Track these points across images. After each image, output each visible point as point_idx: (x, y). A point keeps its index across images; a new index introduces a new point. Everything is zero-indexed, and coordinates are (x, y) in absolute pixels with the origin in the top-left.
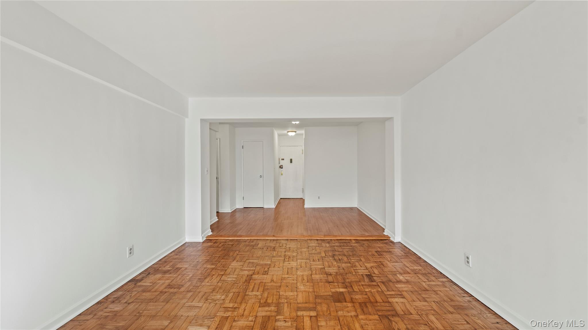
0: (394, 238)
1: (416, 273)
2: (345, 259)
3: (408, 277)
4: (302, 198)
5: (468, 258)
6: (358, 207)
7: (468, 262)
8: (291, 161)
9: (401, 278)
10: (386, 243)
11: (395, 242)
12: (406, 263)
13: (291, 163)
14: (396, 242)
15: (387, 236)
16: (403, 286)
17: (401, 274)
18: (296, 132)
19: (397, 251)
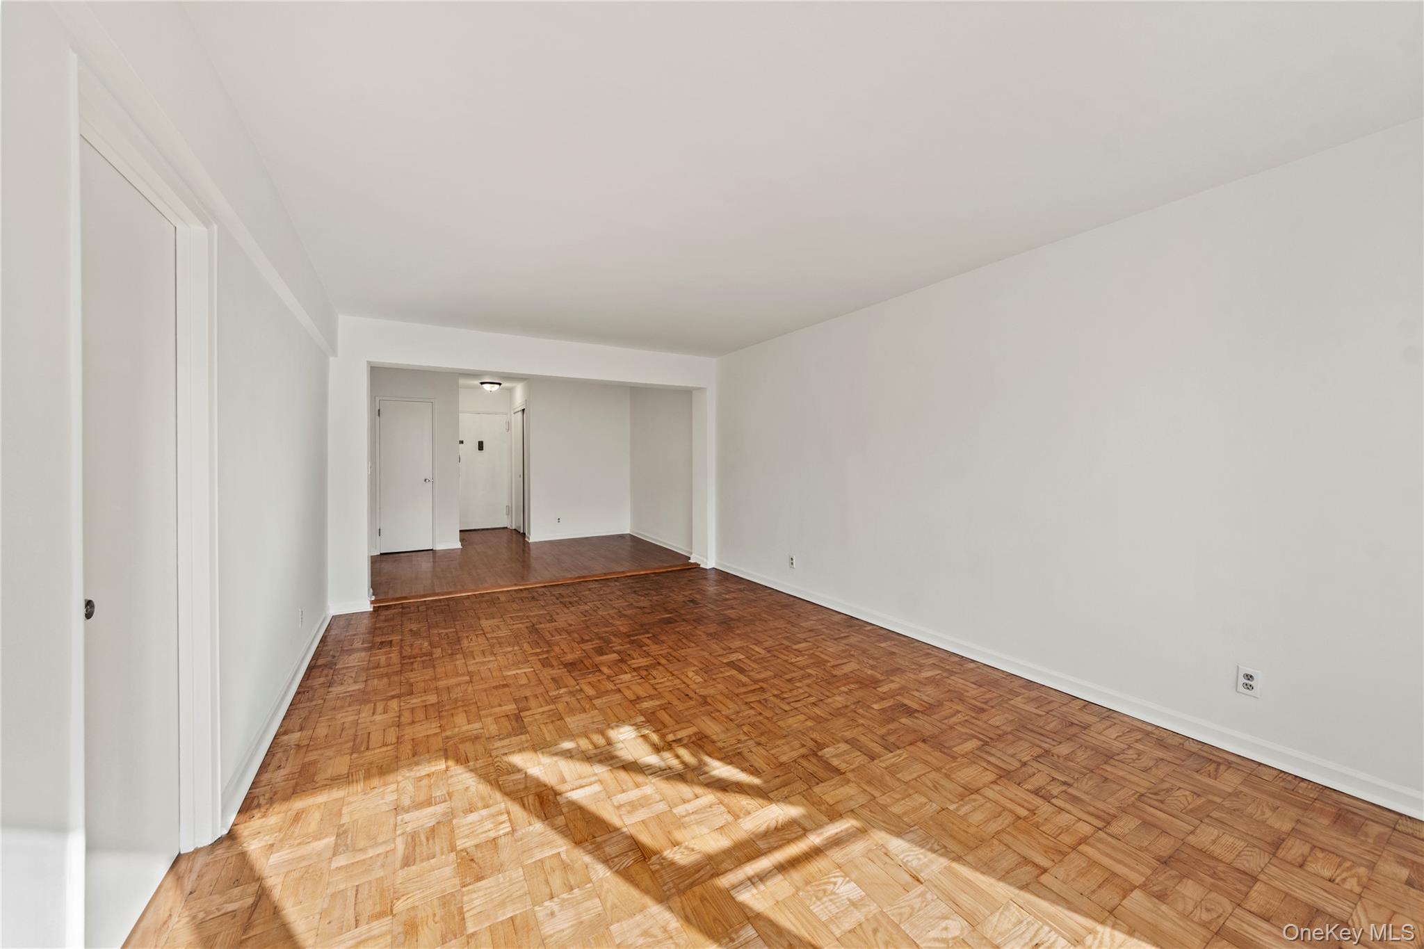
0: (706, 564)
1: (740, 590)
2: (653, 592)
3: (734, 595)
4: (507, 528)
5: (792, 559)
6: (632, 534)
7: (792, 564)
8: (481, 446)
9: (727, 596)
10: (697, 571)
11: (708, 568)
12: (728, 585)
13: (479, 449)
14: (710, 569)
15: (695, 564)
16: (732, 601)
17: (726, 594)
18: (500, 384)
19: (712, 576)
